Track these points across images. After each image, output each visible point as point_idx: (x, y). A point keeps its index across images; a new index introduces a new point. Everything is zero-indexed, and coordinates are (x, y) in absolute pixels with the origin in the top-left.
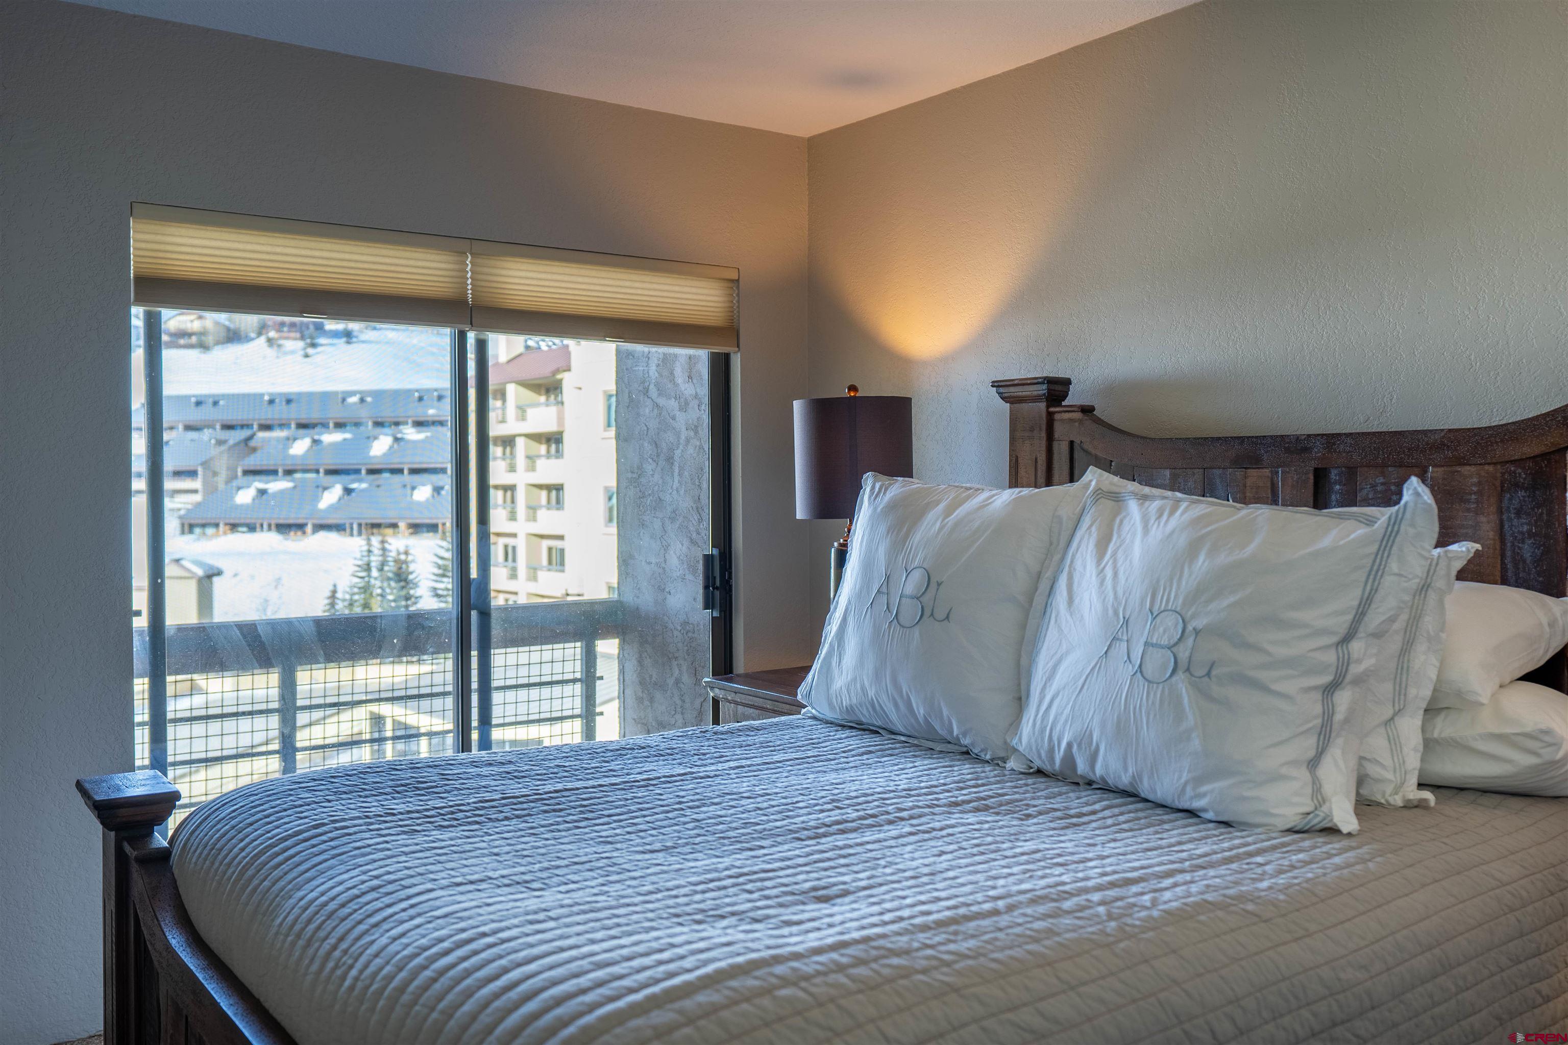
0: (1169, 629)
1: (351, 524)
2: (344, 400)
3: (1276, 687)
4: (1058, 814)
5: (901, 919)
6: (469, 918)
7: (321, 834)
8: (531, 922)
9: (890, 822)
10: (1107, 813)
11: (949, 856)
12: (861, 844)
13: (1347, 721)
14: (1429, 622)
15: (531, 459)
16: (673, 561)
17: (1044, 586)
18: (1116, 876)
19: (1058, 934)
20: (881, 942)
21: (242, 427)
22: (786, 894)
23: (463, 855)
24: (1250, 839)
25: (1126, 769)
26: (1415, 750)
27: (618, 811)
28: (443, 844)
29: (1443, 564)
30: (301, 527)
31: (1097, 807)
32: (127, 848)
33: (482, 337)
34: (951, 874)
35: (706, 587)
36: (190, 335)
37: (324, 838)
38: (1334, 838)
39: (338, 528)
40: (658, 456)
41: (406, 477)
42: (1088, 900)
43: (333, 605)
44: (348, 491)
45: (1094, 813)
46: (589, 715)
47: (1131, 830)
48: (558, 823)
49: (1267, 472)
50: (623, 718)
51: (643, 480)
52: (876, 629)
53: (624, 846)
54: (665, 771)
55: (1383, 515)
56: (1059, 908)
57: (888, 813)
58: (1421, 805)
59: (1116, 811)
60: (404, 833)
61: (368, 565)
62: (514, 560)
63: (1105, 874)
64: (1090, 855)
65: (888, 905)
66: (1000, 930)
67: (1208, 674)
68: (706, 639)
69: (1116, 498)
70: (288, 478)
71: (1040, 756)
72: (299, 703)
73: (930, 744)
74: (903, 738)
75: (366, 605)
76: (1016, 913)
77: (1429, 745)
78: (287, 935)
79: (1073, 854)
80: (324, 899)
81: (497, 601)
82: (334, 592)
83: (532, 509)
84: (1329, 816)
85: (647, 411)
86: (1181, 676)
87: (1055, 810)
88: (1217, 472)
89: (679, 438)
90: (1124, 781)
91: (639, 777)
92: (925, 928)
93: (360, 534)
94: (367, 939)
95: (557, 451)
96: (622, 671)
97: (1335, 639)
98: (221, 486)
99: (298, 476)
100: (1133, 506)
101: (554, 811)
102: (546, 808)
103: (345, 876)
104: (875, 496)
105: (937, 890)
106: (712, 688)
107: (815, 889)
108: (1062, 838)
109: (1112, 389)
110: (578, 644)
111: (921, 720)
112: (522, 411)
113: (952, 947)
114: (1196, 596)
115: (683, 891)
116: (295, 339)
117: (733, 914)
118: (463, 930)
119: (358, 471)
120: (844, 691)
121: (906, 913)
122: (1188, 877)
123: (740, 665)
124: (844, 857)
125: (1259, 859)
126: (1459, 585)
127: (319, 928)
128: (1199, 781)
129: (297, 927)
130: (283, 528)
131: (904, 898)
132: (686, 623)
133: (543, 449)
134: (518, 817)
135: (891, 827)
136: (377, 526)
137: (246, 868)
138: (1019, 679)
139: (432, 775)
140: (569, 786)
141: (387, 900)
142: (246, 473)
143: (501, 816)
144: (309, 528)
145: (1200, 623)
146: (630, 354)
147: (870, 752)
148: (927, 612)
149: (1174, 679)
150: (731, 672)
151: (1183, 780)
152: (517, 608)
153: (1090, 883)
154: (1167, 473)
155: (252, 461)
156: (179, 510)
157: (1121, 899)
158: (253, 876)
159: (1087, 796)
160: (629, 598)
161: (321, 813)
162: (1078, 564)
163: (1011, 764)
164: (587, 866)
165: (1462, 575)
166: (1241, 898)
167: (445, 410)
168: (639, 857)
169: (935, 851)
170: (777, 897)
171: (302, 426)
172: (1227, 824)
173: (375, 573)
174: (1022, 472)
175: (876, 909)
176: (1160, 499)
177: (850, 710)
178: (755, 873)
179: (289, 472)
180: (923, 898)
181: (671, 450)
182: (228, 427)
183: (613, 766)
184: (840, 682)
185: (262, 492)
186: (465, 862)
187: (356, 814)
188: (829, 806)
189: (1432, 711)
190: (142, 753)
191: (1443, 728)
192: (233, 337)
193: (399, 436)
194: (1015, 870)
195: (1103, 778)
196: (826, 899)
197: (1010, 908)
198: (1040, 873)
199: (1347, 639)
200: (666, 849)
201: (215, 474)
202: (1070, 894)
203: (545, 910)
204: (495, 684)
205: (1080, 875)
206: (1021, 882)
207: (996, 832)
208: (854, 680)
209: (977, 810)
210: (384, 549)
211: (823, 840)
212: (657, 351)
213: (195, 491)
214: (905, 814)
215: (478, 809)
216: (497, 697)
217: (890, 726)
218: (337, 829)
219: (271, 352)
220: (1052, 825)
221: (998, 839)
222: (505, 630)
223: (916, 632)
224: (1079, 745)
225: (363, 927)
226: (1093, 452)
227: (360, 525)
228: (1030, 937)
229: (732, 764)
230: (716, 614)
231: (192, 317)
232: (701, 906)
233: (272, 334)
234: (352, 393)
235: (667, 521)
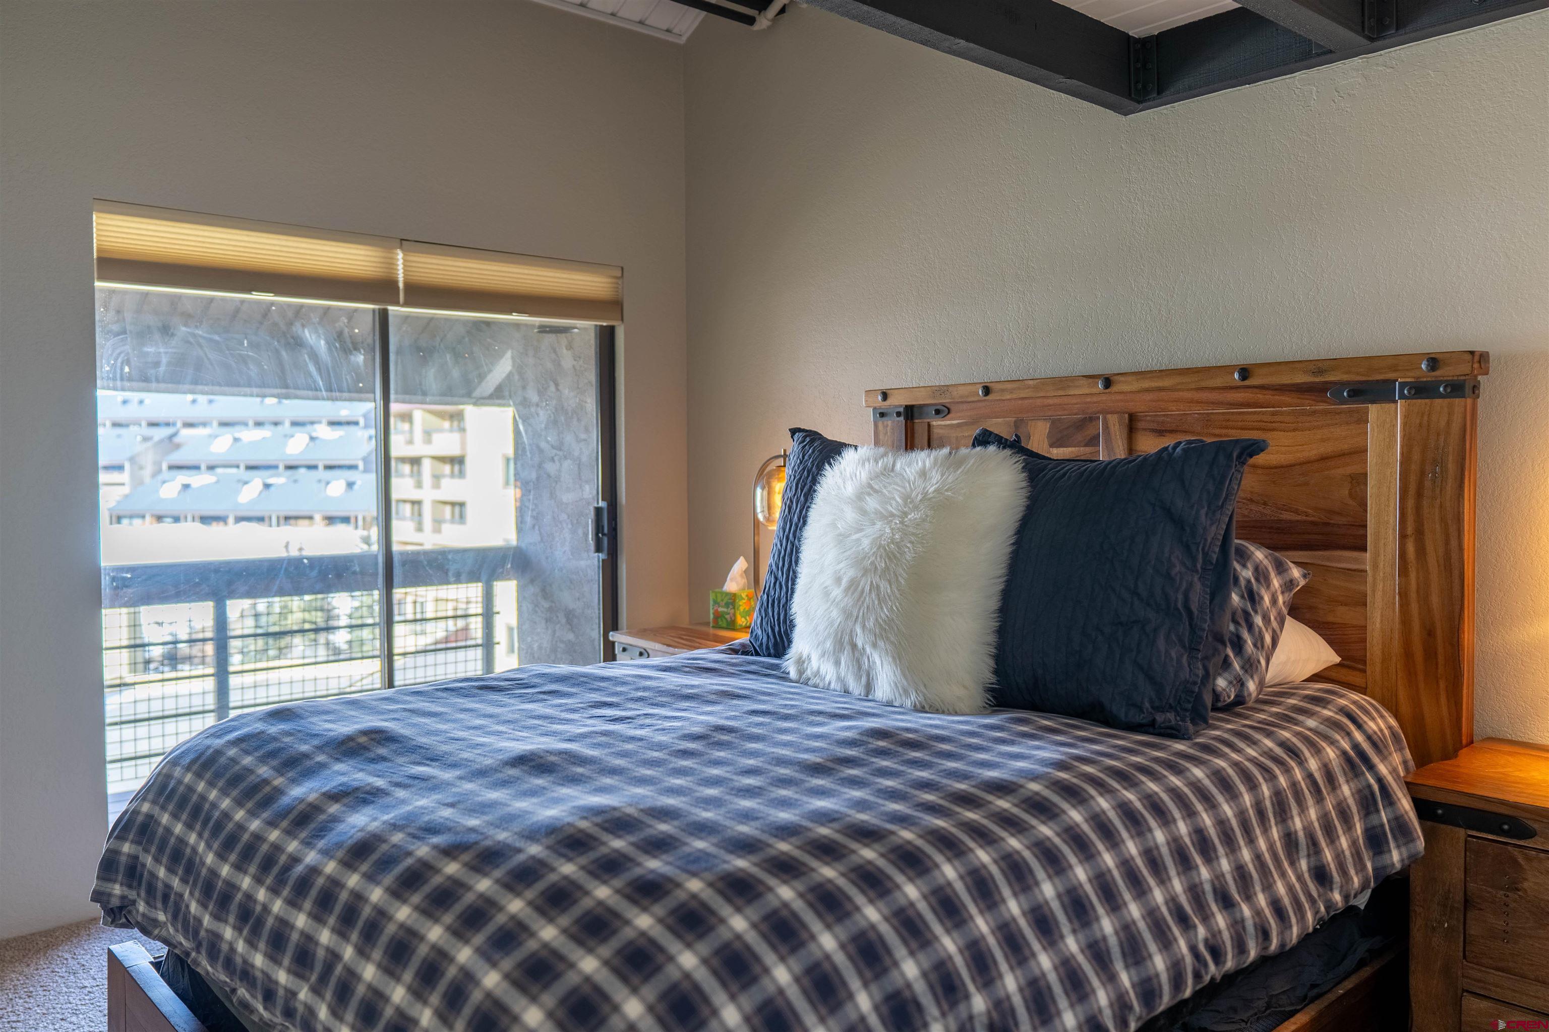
21: (168, 424)
41: (321, 473)
70: (211, 472)
83: (438, 522)
98: (147, 479)
99: (219, 471)
142: (171, 468)
144: (231, 520)
171: (224, 424)
179: (211, 468)
182: (153, 424)
193: (314, 435)
201: (141, 468)
227: (278, 518)
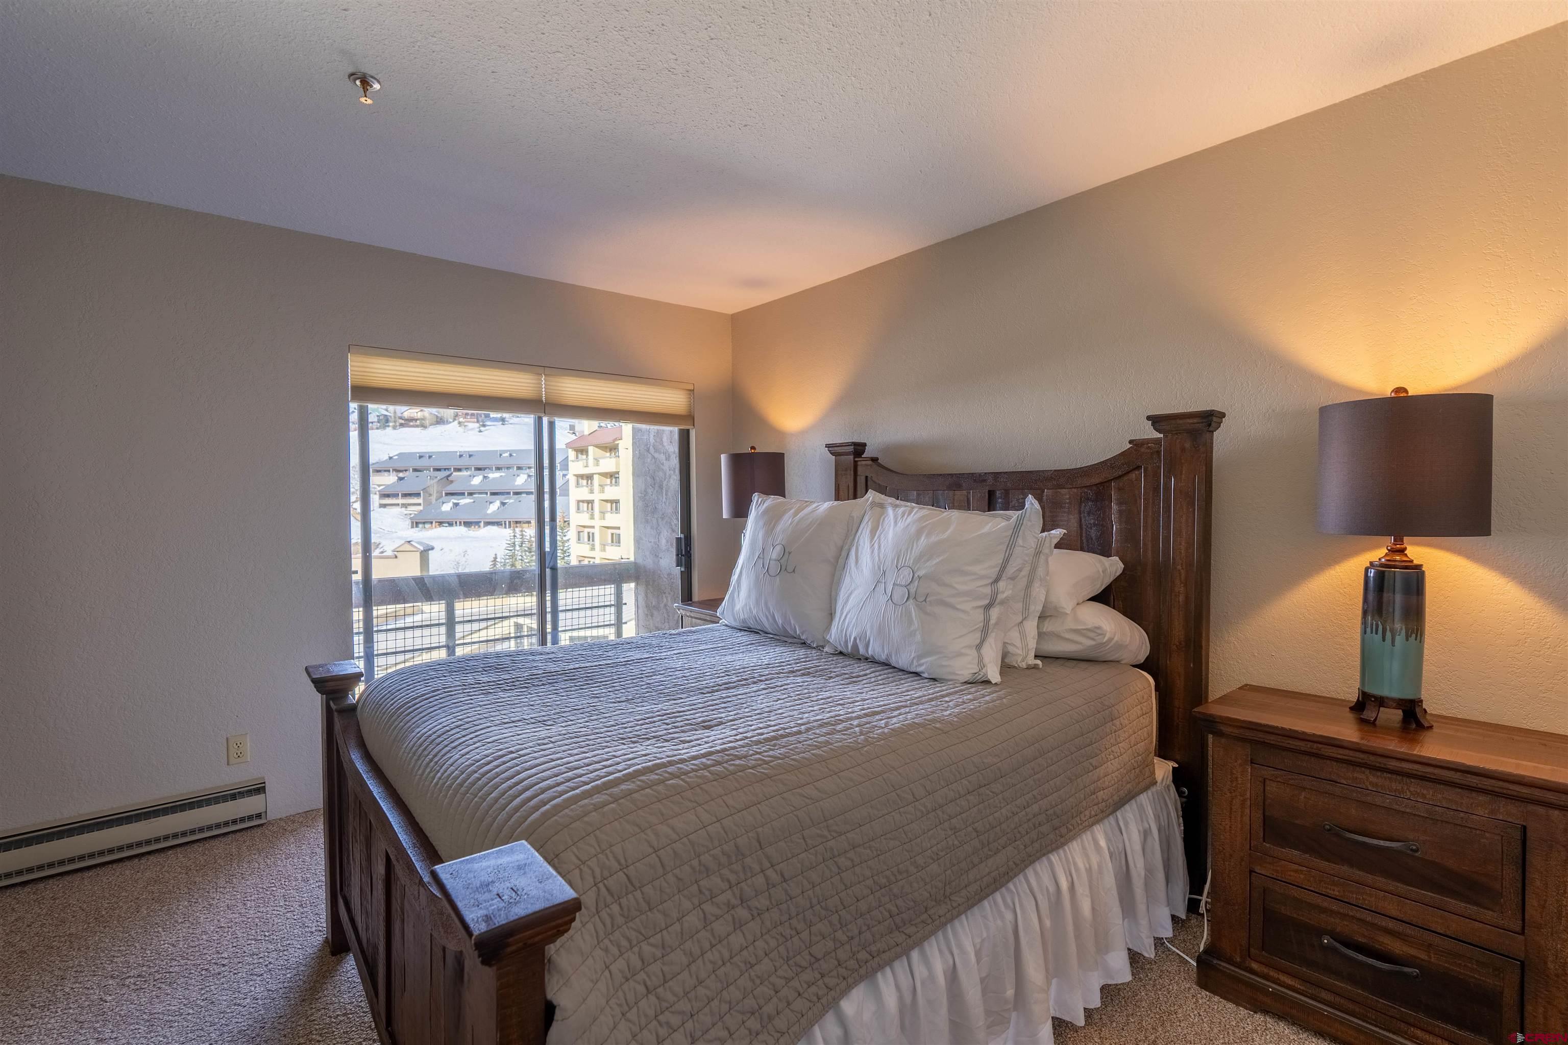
0: (906, 574)
1: (505, 522)
2: (501, 455)
3: (958, 607)
4: (847, 676)
5: (747, 738)
6: (506, 743)
7: (436, 696)
8: (539, 745)
9: (754, 683)
10: (873, 675)
11: (782, 701)
12: (736, 695)
13: (996, 624)
14: (1040, 572)
15: (602, 486)
16: (663, 541)
17: (844, 554)
18: (869, 710)
19: (832, 744)
20: (732, 752)
22: (687, 725)
23: (513, 706)
24: (944, 688)
25: (884, 652)
26: (1034, 638)
27: (606, 679)
28: (503, 700)
29: (1048, 540)
30: (477, 523)
31: (868, 672)
32: (332, 704)
33: (552, 420)
34: (780, 711)
35: (677, 555)
36: (416, 420)
37: (437, 698)
38: (988, 686)
39: (498, 524)
40: (655, 484)
42: (851, 724)
43: (495, 565)
44: (503, 504)
45: (865, 675)
46: (619, 624)
47: (884, 684)
48: (571, 687)
49: (965, 492)
50: (637, 625)
51: (647, 497)
52: (757, 577)
53: (605, 699)
54: (638, 656)
55: (1014, 515)
56: (834, 729)
57: (754, 678)
58: (1035, 667)
59: (877, 674)
60: (483, 694)
61: (514, 543)
62: (593, 541)
63: (863, 710)
64: (858, 699)
65: (740, 730)
66: (800, 742)
67: (925, 600)
68: (678, 582)
69: (882, 506)
71: (840, 645)
72: (457, 620)
73: (786, 639)
74: (771, 636)
75: (513, 565)
76: (810, 733)
77: (1041, 635)
78: (409, 753)
79: (849, 698)
80: (430, 732)
81: (560, 564)
82: (496, 558)
84: (985, 675)
85: (649, 460)
86: (911, 601)
87: (845, 674)
88: (940, 492)
89: (665, 474)
90: (883, 658)
91: (623, 660)
92: (758, 742)
93: (510, 527)
94: (449, 755)
95: (616, 482)
96: (637, 600)
97: (990, 581)
100: (890, 511)
101: (571, 680)
102: (566, 678)
103: (444, 719)
104: (758, 505)
105: (770, 721)
106: (679, 609)
107: (704, 722)
108: (845, 690)
109: (889, 449)
110: (613, 586)
111: (780, 626)
112: (597, 461)
113: (771, 753)
114: (918, 559)
115: (630, 724)
116: (474, 422)
117: (654, 737)
118: (501, 750)
119: (509, 493)
120: (741, 610)
121: (749, 735)
122: (907, 710)
123: (696, 598)
124: (725, 703)
125: (947, 699)
126: (1056, 551)
127: (425, 749)
128: (919, 657)
129: (414, 749)
130: (468, 524)
131: (751, 726)
132: (669, 574)
133: (608, 481)
134: (550, 683)
135: (755, 685)
136: (520, 522)
137: (392, 716)
138: (831, 604)
139: (507, 660)
140: (583, 665)
141: (463, 733)
143: (540, 683)
145: (921, 573)
146: (640, 430)
147: (753, 644)
148: (783, 568)
149: (908, 603)
150: (691, 600)
151: (912, 656)
152: (594, 566)
153: (854, 715)
154: (915, 493)
155: (451, 488)
156: (411, 514)
157: (869, 723)
158: (395, 720)
159: (864, 665)
160: (640, 561)
161: (438, 684)
162: (861, 542)
163: (826, 649)
164: (581, 711)
165: (1058, 546)
166: (934, 721)
167: (532, 461)
168: (611, 705)
169: (775, 698)
170: (682, 727)
172: (934, 680)
173: (517, 548)
174: (841, 493)
175: (734, 732)
176: (904, 507)
177: (744, 621)
178: (674, 713)
180: (761, 725)
181: (661, 481)
183: (610, 654)
184: (738, 606)
185: (456, 505)
186: (513, 710)
187: (458, 683)
188: (723, 675)
189: (1042, 617)
190: (359, 649)
191: (1048, 626)
192: (440, 421)
194: (815, 708)
195: (872, 656)
196: (708, 728)
197: (808, 730)
198: (828, 710)
199: (996, 581)
200: (627, 700)
202: (842, 721)
203: (550, 737)
204: (560, 608)
205: (850, 710)
206: (817, 715)
207: (811, 687)
208: (746, 605)
209: (803, 675)
210: (522, 535)
211: (716, 694)
212: (654, 428)
213: (420, 504)
214: (763, 678)
215: (528, 679)
216: (561, 616)
217: (765, 630)
218: (445, 692)
219: (461, 429)
220: (842, 682)
221: (811, 691)
222: (566, 579)
223: (778, 579)
224: (860, 639)
225: (447, 749)
226: (877, 481)
228: (816, 746)
229: (676, 652)
230: (683, 569)
231: (417, 411)
232: (638, 733)
233: (461, 420)
234: (506, 451)
235: (660, 520)
